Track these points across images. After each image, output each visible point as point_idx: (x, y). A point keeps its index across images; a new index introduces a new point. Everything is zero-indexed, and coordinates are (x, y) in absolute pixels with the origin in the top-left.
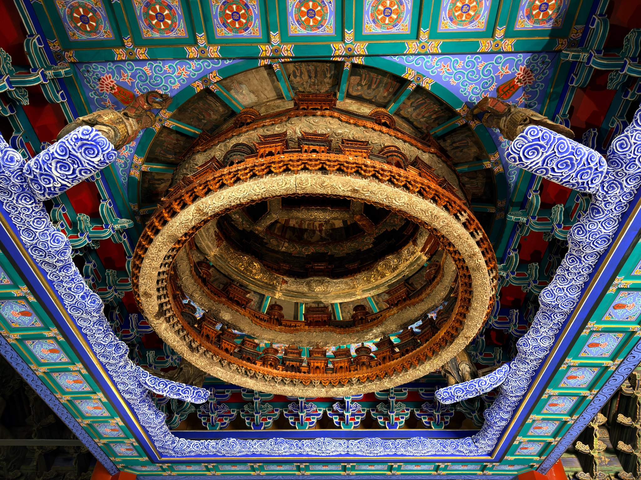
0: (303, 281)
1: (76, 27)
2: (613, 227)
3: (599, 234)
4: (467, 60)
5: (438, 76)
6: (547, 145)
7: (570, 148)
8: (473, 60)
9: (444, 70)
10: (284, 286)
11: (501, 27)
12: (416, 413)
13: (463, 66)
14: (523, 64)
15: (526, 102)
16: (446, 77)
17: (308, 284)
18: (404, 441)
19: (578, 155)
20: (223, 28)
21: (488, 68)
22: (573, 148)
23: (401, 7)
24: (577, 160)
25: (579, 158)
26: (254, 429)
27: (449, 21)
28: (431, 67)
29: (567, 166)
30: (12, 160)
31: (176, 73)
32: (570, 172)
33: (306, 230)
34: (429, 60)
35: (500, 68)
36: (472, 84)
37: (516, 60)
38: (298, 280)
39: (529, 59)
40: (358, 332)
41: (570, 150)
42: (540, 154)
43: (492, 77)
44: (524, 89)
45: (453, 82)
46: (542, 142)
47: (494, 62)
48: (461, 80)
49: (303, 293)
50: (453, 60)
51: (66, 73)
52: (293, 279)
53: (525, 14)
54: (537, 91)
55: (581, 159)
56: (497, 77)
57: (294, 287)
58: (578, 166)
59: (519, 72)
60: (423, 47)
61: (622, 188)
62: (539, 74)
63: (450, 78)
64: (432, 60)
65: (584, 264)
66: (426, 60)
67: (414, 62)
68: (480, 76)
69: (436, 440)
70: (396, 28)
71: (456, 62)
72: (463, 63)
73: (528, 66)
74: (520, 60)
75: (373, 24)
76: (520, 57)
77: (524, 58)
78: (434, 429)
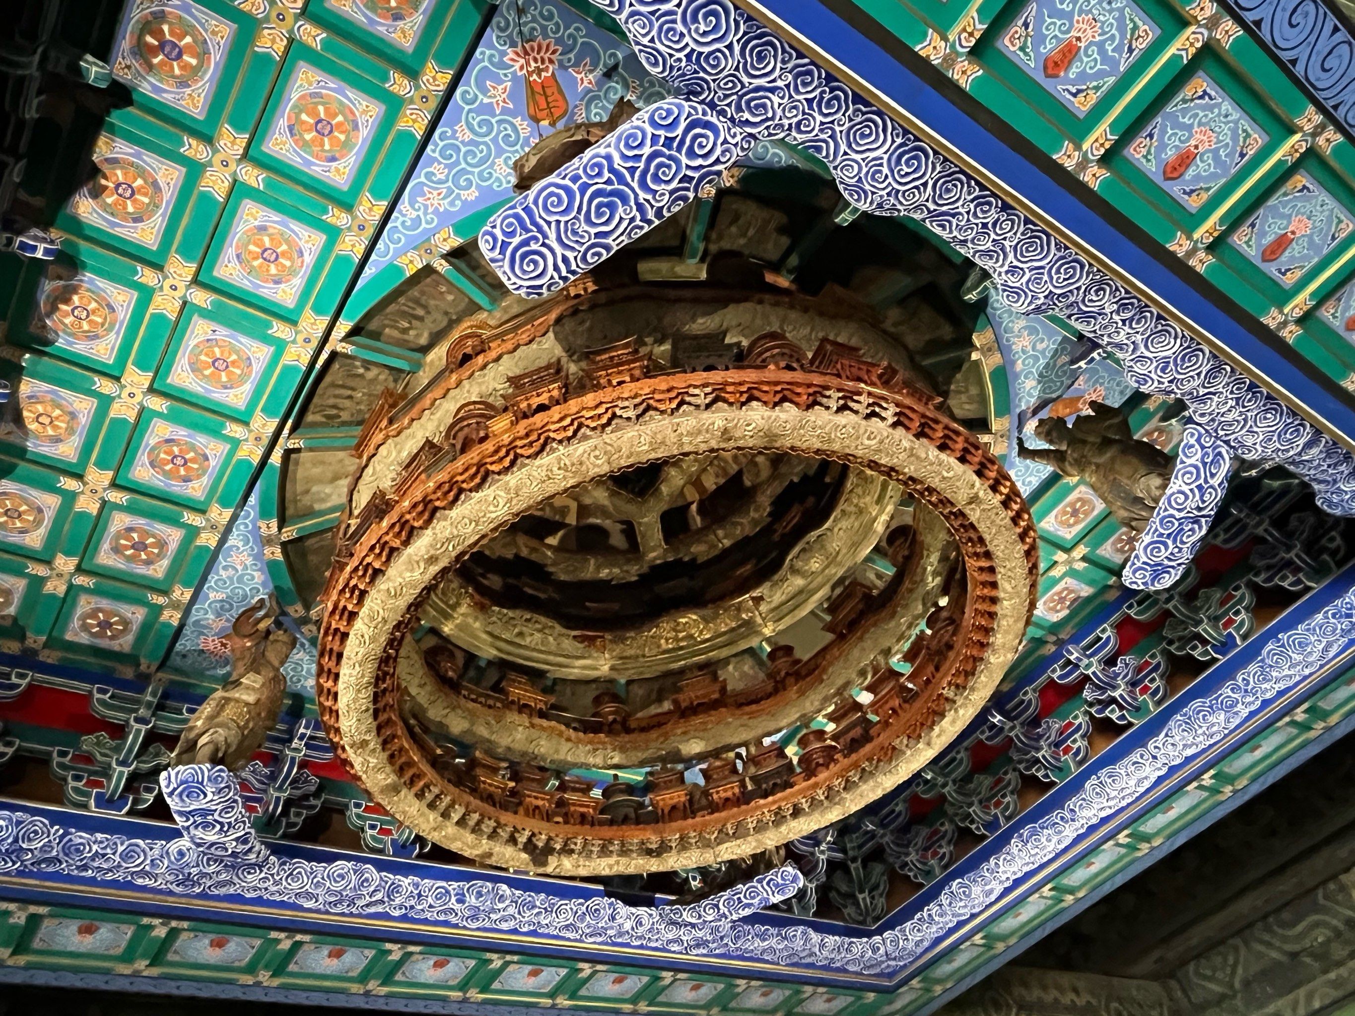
0: (782, 573)
1: (112, 638)
2: (885, 130)
3: (881, 165)
4: (436, 155)
5: (444, 217)
6: (528, 231)
7: (570, 184)
8: (441, 144)
9: (435, 202)
10: (763, 608)
11: (388, 80)
12: (1258, 580)
13: (446, 166)
14: (503, 54)
15: (598, 72)
16: (452, 204)
17: (794, 571)
18: (1253, 668)
19: (599, 174)
20: (190, 484)
21: (475, 123)
22: (575, 179)
23: (271, 231)
24: (609, 182)
25: (606, 175)
26: (992, 833)
27: (334, 164)
28: (417, 221)
29: (612, 207)
30: (181, 854)
31: (239, 568)
32: (632, 203)
33: (740, 473)
34: (401, 219)
35: (486, 101)
36: (493, 163)
37: (486, 63)
38: (776, 577)
39: (498, 37)
40: (911, 591)
41: (575, 187)
42: (544, 250)
43: (500, 122)
44: (562, 67)
45: (472, 194)
46: (516, 241)
47: (467, 108)
48: (475, 180)
49: (801, 592)
50: (423, 179)
51: (154, 694)
52: (767, 584)
53: (390, 22)
54: (583, 43)
55: (612, 170)
56: (505, 111)
57: (778, 597)
58: (627, 185)
59: (517, 66)
60: (362, 228)
61: (772, 90)
62: (544, 28)
63: (458, 196)
64: (404, 216)
65: (960, 210)
66: (398, 224)
67: (392, 246)
68: (485, 143)
69: (1319, 617)
70: (306, 254)
71: (429, 175)
72: (440, 163)
73: (513, 45)
74: (492, 56)
75: (282, 286)
76: (483, 53)
77: (491, 47)
78: (1316, 587)
